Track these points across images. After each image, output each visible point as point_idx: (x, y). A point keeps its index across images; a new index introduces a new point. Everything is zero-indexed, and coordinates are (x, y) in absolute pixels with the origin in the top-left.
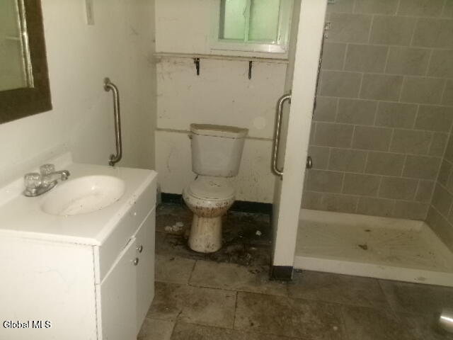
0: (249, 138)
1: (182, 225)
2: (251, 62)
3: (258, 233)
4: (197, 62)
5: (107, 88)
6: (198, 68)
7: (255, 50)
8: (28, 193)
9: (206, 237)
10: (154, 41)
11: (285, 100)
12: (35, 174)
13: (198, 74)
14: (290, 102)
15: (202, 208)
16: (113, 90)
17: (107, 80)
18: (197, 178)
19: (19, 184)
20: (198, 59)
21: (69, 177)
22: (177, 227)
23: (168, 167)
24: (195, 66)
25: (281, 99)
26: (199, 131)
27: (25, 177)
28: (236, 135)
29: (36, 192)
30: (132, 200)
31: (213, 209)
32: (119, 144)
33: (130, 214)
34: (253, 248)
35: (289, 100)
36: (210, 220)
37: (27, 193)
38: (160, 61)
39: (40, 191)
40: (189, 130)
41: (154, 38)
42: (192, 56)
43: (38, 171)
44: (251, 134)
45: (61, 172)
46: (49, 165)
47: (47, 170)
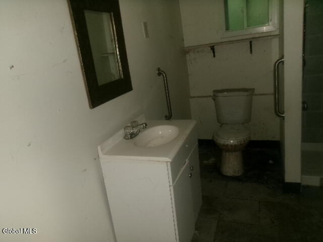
0: (256, 95)
1: (214, 160)
2: (251, 42)
3: (271, 162)
4: (213, 48)
5: (159, 74)
6: (214, 52)
7: (253, 33)
8: (127, 138)
9: (232, 165)
10: (183, 40)
11: (279, 63)
12: (129, 127)
13: (214, 56)
14: (283, 64)
15: (227, 145)
16: (163, 74)
17: (159, 69)
18: (221, 126)
19: (121, 133)
20: (213, 46)
21: (147, 127)
22: (212, 161)
23: (201, 122)
24: (212, 51)
25: (276, 62)
26: (220, 94)
27: (125, 128)
28: (246, 93)
29: (131, 136)
30: (184, 137)
31: (235, 145)
32: (169, 108)
33: (184, 146)
34: (269, 172)
35: (283, 62)
36: (234, 154)
37: (125, 137)
38: (188, 52)
39: (133, 136)
40: (212, 95)
41: (183, 38)
42: (210, 45)
43: (129, 125)
44: (256, 92)
45: (142, 124)
46: (135, 122)
47: (134, 124)
